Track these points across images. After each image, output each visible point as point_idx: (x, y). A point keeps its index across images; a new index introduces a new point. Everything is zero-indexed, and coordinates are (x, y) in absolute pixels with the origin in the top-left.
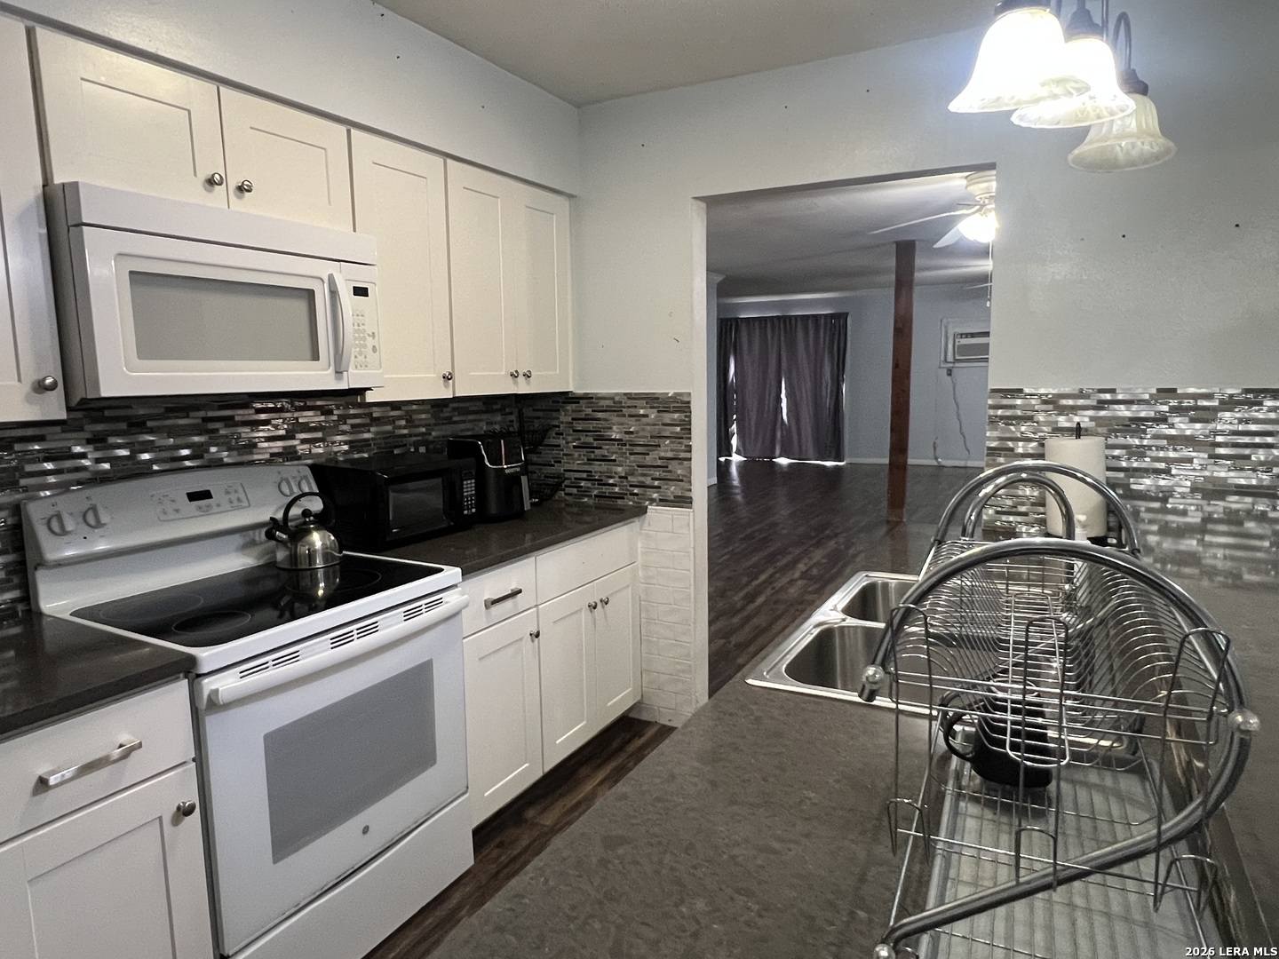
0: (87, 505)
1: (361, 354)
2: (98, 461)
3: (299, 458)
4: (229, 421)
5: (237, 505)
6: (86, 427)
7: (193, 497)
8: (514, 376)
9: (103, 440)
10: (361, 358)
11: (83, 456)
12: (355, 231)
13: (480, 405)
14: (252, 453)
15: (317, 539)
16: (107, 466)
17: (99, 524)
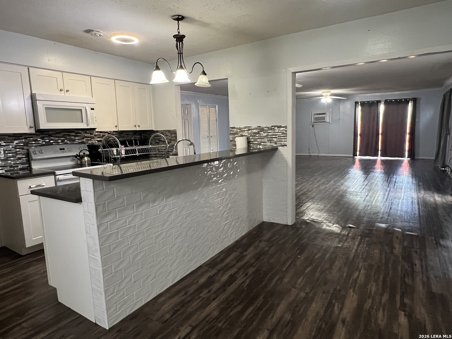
0: (40, 150)
1: (93, 121)
2: (43, 142)
3: (85, 143)
4: (69, 135)
5: (70, 151)
6: (40, 135)
7: (61, 149)
8: (135, 126)
9: (44, 138)
10: (93, 122)
11: (40, 141)
12: (92, 97)
13: (132, 133)
14: (74, 142)
15: (86, 158)
16: (44, 143)
17: (42, 153)
